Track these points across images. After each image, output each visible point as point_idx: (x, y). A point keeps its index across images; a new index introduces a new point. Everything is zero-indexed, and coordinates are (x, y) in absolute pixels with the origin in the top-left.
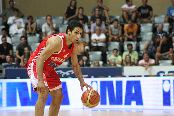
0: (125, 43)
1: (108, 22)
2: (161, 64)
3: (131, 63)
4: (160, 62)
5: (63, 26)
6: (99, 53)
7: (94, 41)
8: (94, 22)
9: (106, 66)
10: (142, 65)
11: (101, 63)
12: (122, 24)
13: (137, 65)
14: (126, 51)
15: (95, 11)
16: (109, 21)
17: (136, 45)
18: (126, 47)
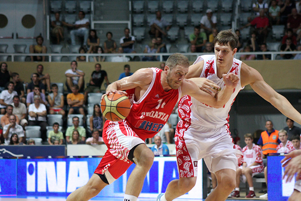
0: (69, 116)
1: (48, 91)
3: (79, 141)
6: (38, 128)
7: (32, 114)
8: (31, 91)
9: (46, 144)
10: (89, 144)
11: (39, 140)
12: (65, 93)
13: (84, 143)
14: (71, 126)
16: (50, 90)
17: (83, 118)
18: (70, 121)
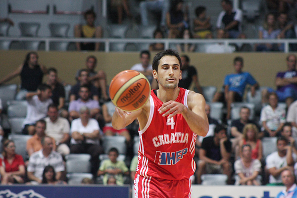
2: (205, 183)
4: (203, 177)
5: (15, 102)
7: (76, 137)
15: (80, 75)
